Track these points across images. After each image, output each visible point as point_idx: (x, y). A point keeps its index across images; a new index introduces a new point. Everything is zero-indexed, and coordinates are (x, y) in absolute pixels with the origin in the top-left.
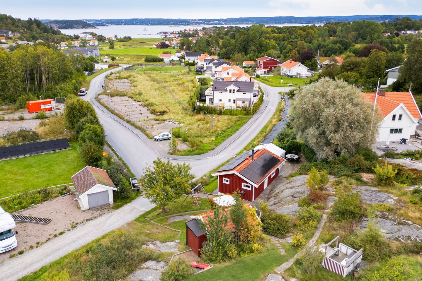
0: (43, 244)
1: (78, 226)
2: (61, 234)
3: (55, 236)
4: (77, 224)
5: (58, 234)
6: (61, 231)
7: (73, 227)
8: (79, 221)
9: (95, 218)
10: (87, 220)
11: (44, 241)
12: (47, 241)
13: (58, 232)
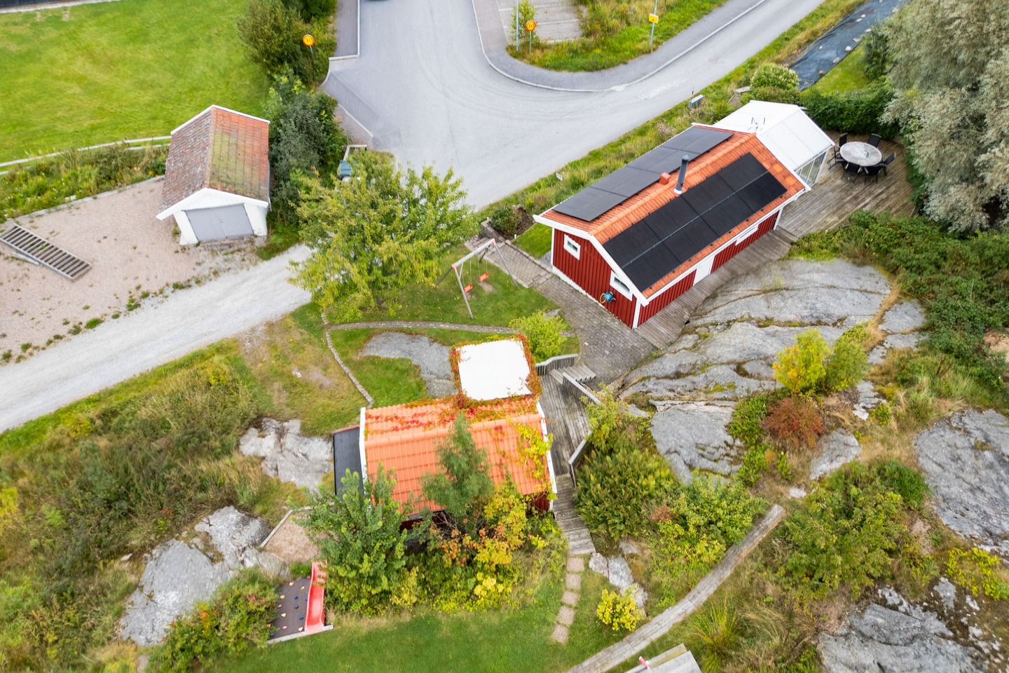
0: (35, 352)
1: (146, 303)
2: (94, 323)
3: (76, 331)
4: (146, 295)
5: (84, 324)
6: (97, 316)
7: (133, 306)
8: (152, 287)
9: (198, 282)
10: (177, 286)
11: (42, 343)
12: (50, 342)
13: (86, 318)
